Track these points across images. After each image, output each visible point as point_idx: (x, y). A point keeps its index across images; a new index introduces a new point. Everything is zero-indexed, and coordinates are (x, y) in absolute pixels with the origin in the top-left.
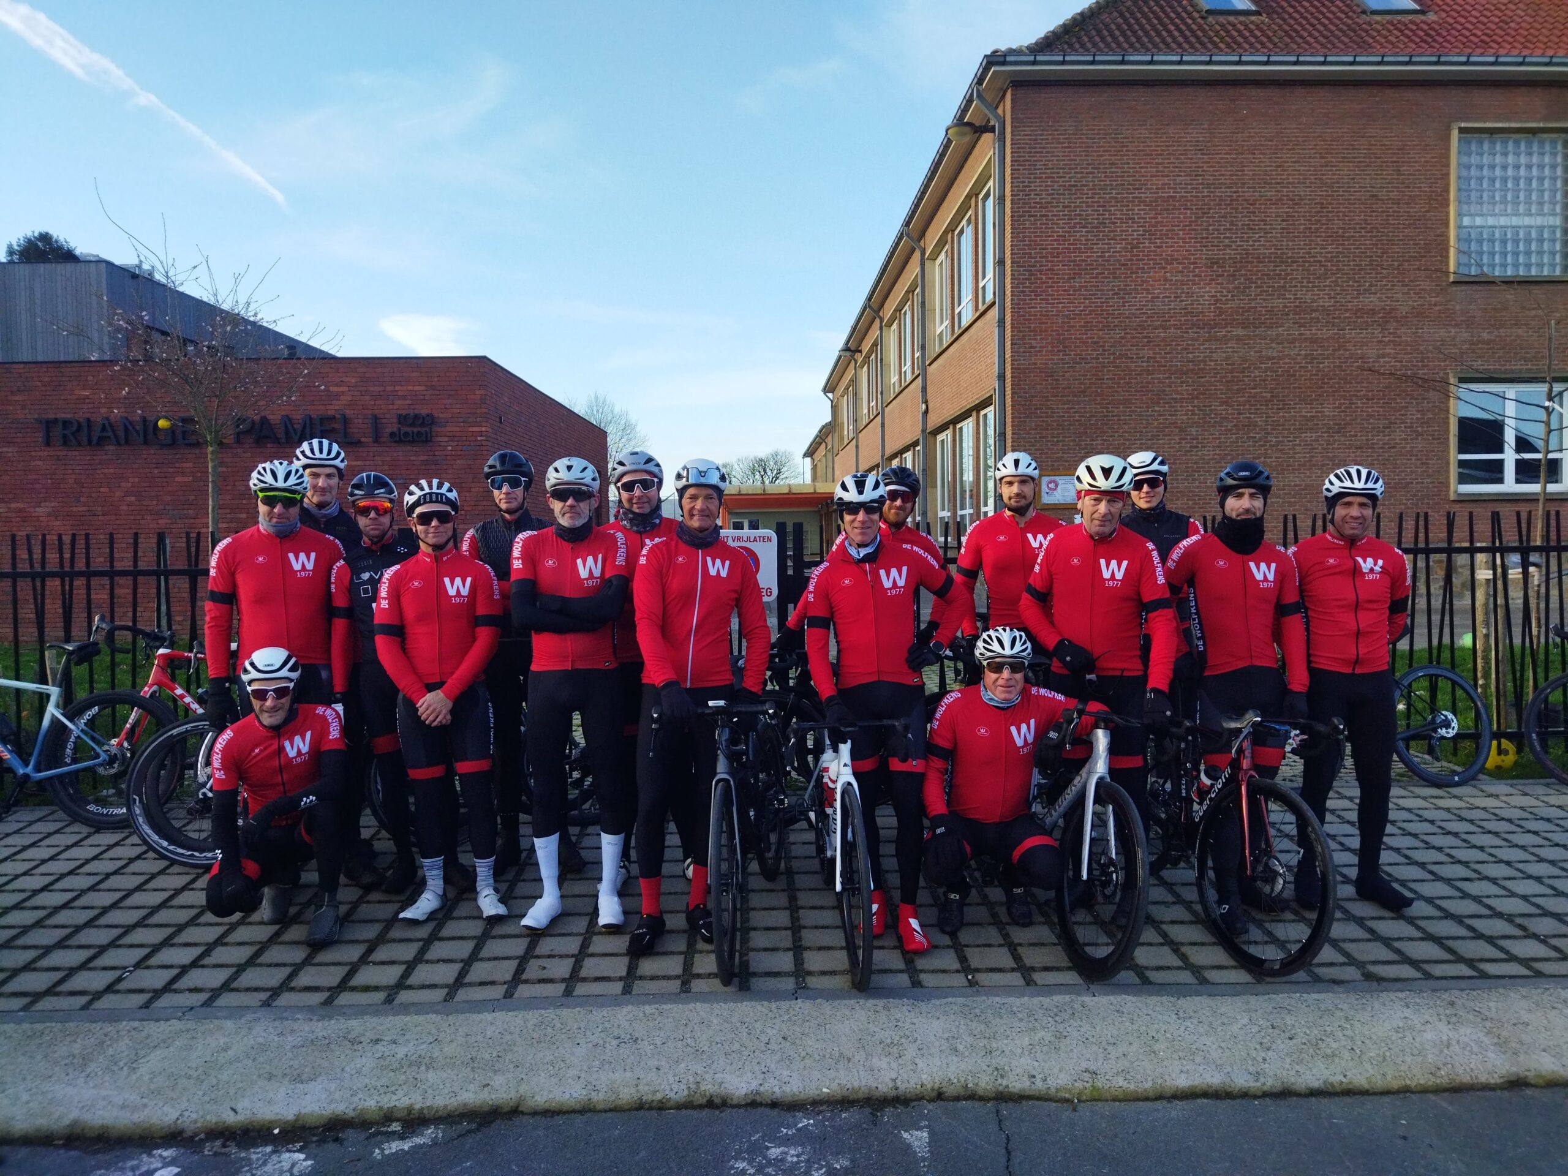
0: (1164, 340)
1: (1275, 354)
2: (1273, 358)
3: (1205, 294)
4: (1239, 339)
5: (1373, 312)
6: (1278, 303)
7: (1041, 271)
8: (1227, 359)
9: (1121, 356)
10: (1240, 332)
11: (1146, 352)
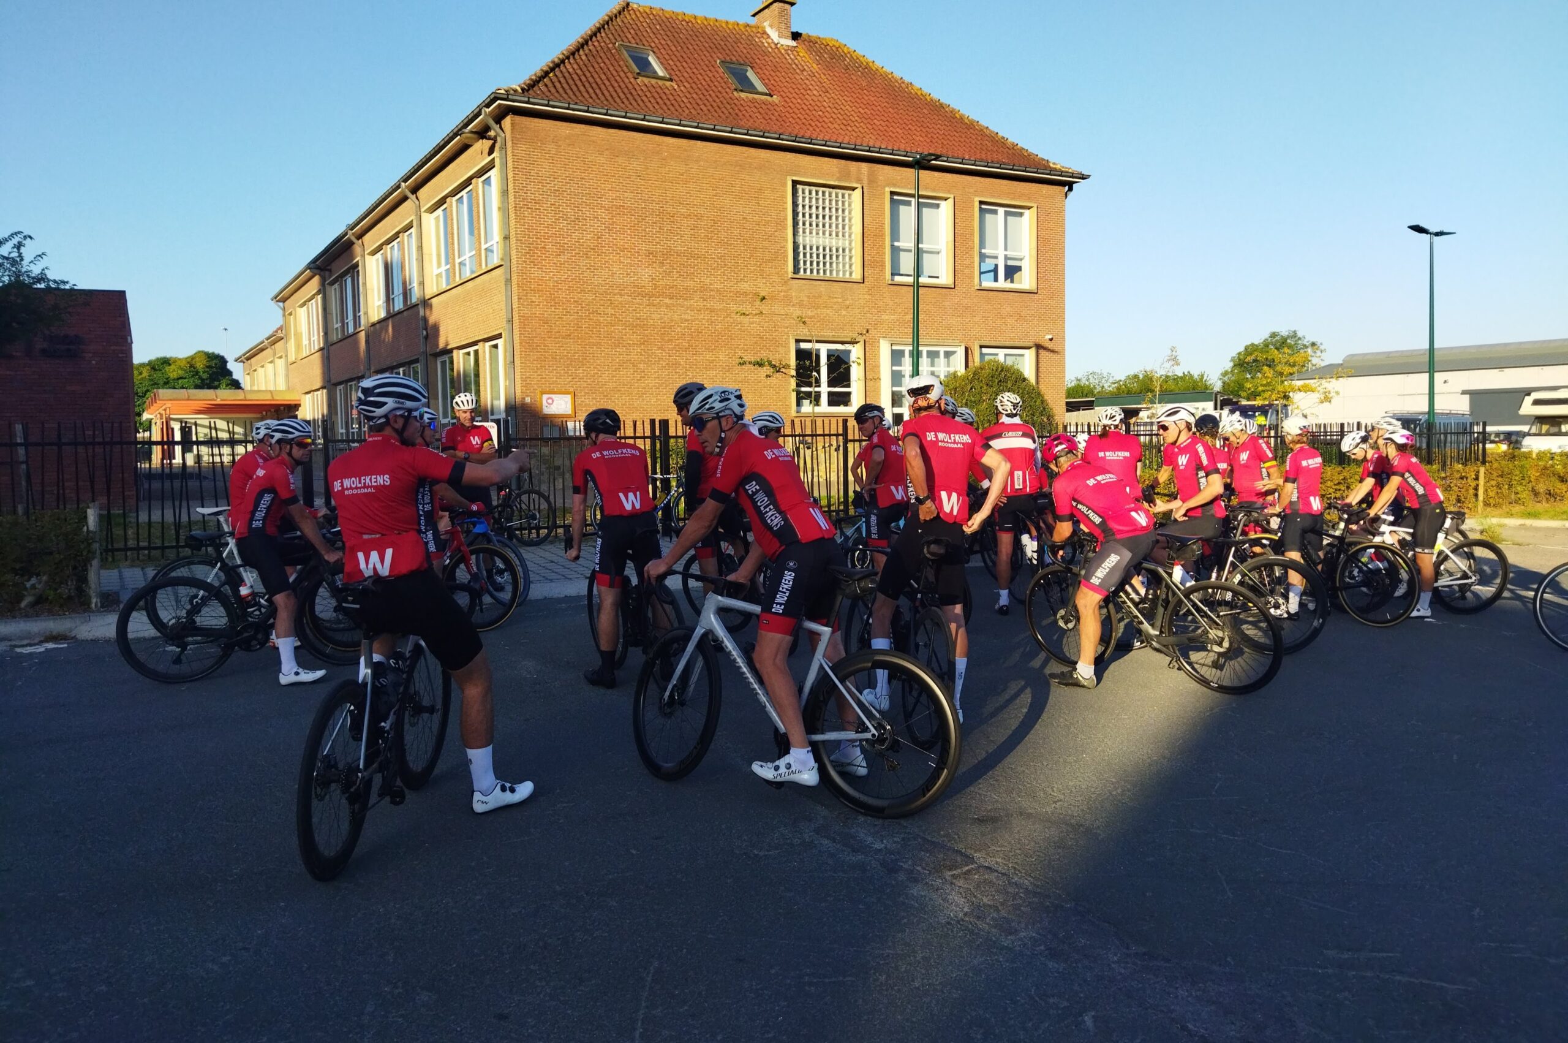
0: (621, 303)
1: (690, 318)
2: (686, 320)
3: (645, 274)
4: (667, 306)
5: (745, 294)
6: (690, 283)
7: (537, 248)
8: (661, 318)
9: (593, 313)
10: (667, 301)
11: (610, 311)
